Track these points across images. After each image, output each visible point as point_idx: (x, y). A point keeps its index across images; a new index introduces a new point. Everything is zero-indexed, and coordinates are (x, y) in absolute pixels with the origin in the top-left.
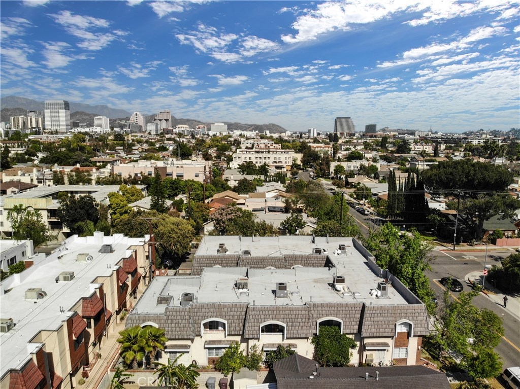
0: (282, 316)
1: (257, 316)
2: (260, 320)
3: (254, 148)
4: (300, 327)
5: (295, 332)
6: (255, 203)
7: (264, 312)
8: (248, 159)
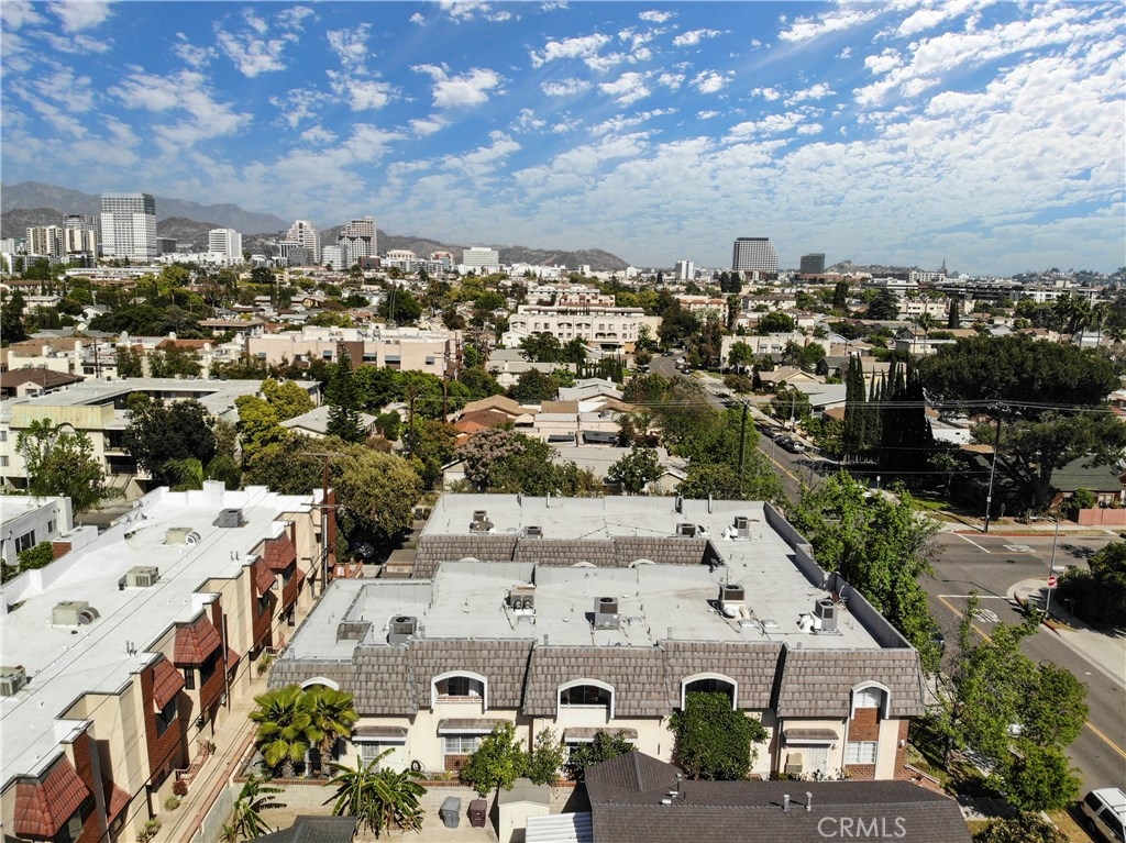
0: (606, 669)
1: (551, 668)
2: (558, 677)
3: (557, 303)
4: (644, 694)
5: (634, 703)
6: (555, 424)
7: (567, 659)
8: (542, 326)
